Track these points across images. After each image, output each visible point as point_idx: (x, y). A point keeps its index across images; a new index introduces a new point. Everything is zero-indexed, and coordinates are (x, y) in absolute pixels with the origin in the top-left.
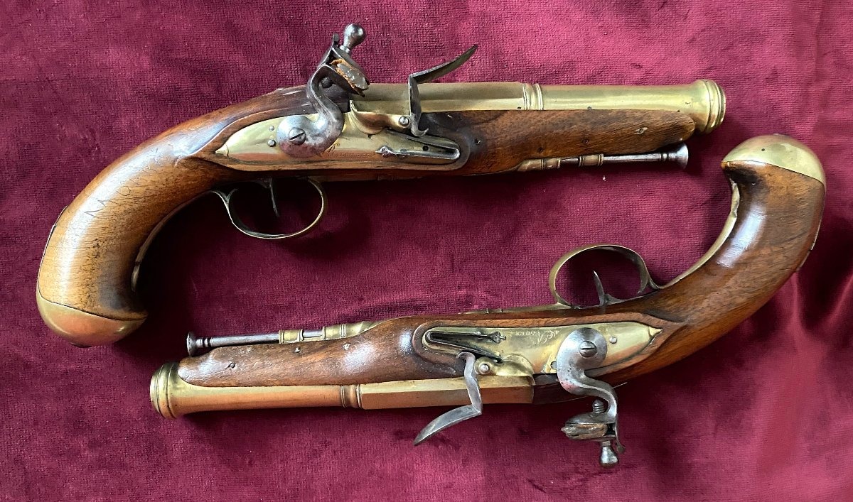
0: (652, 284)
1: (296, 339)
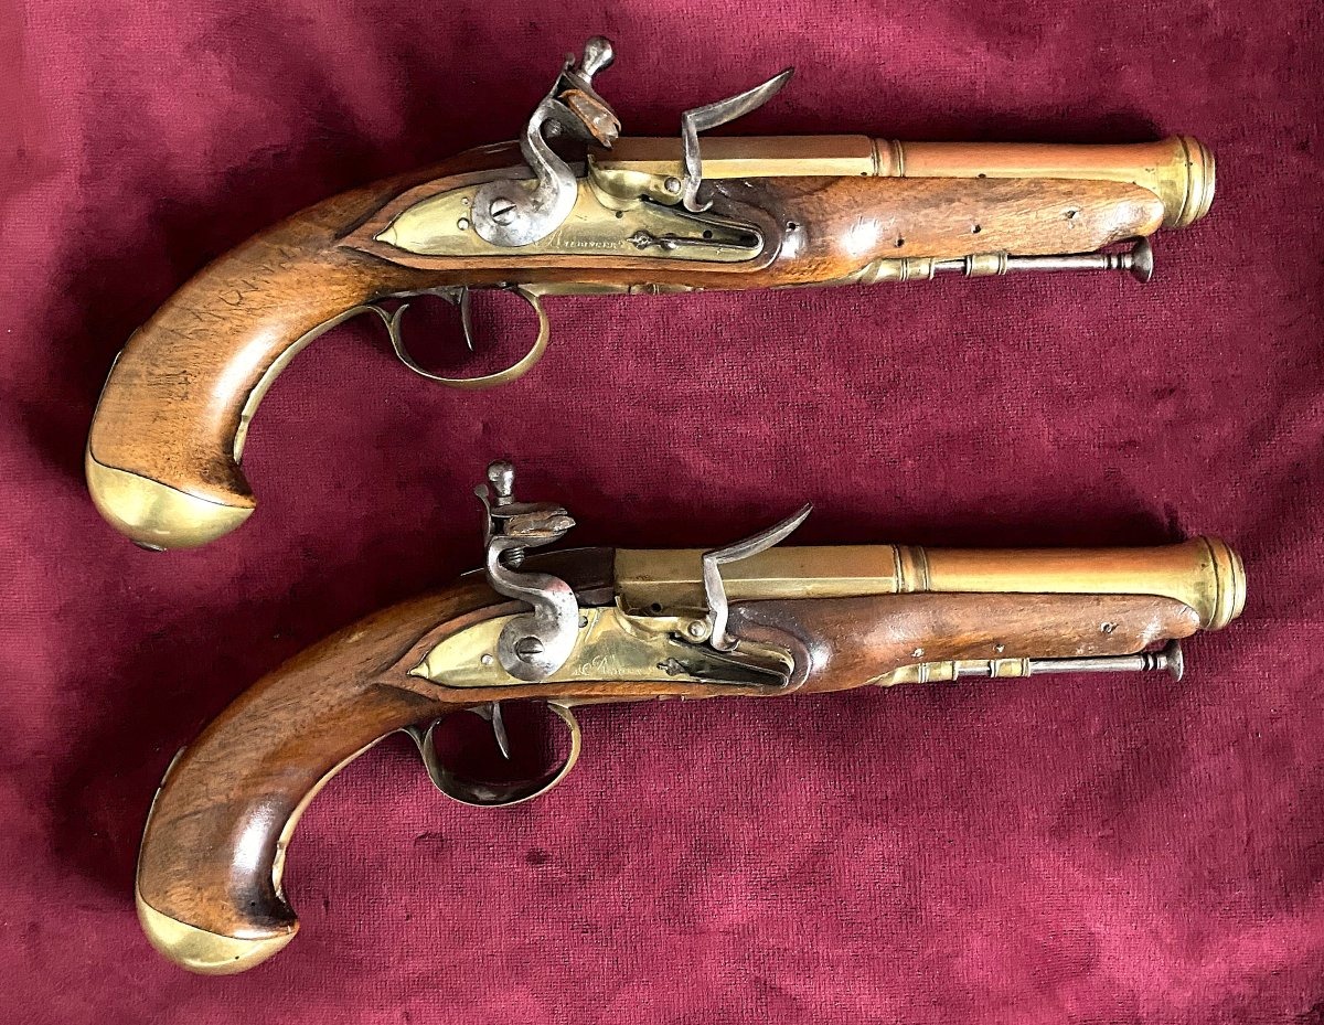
0: (415, 736)
1: (1001, 664)
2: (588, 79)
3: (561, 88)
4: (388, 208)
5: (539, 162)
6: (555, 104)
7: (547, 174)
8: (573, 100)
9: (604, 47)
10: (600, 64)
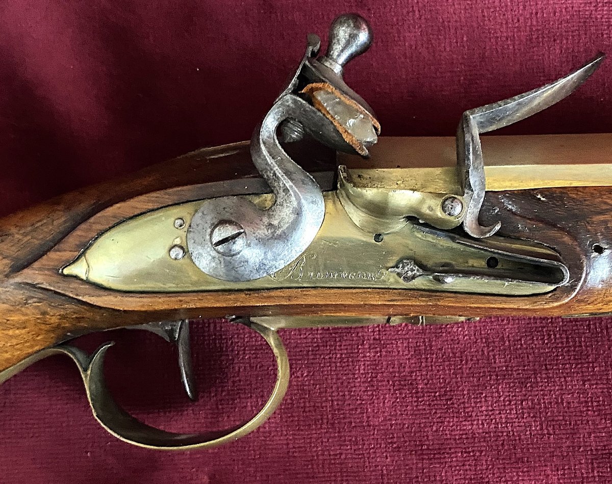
2: (337, 69)
3: (304, 80)
4: (78, 232)
5: (275, 174)
6: (295, 102)
7: (286, 190)
8: (320, 97)
9: (358, 27)
10: (352, 49)
